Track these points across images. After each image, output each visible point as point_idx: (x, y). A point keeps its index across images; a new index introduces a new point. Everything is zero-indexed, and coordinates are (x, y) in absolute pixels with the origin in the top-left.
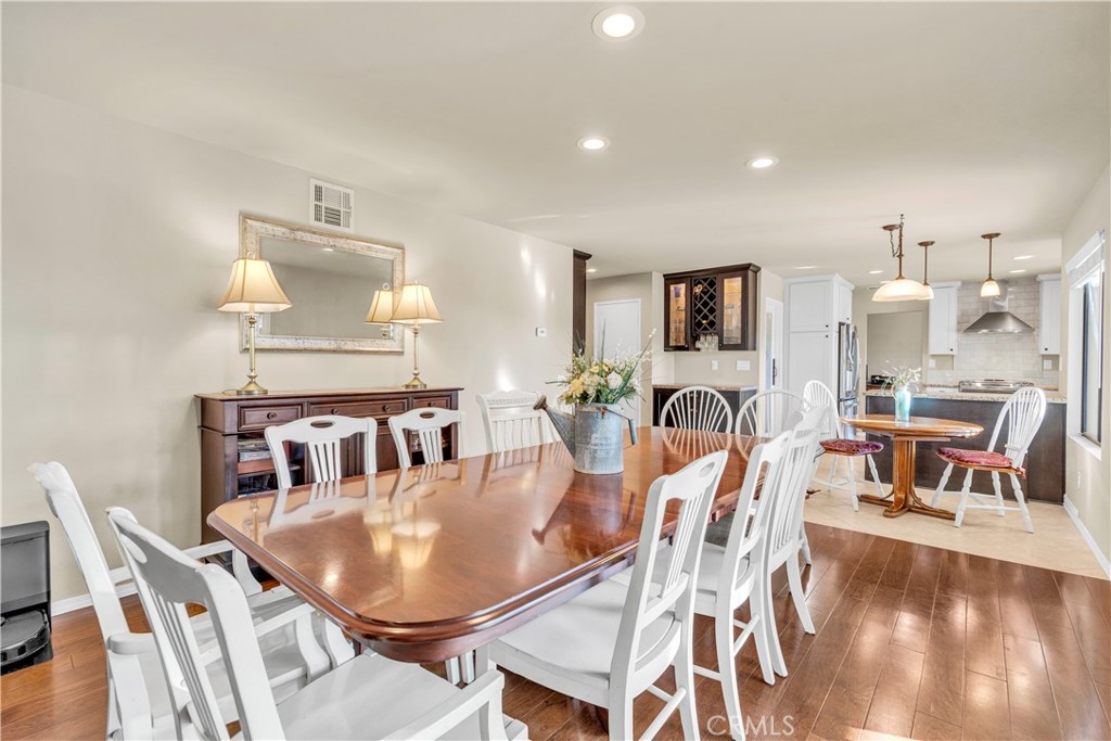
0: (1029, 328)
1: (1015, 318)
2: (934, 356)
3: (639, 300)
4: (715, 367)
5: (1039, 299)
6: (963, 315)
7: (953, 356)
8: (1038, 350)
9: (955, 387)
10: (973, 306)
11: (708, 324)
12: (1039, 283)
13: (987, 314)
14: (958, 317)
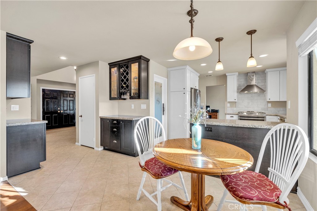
0: (263, 91)
1: (257, 87)
2: (229, 102)
3: (94, 75)
4: (133, 108)
5: (266, 79)
6: (239, 86)
7: (236, 102)
8: (266, 99)
9: (236, 114)
10: (243, 83)
11: (126, 86)
12: (266, 73)
13: (248, 85)
14: (237, 87)
